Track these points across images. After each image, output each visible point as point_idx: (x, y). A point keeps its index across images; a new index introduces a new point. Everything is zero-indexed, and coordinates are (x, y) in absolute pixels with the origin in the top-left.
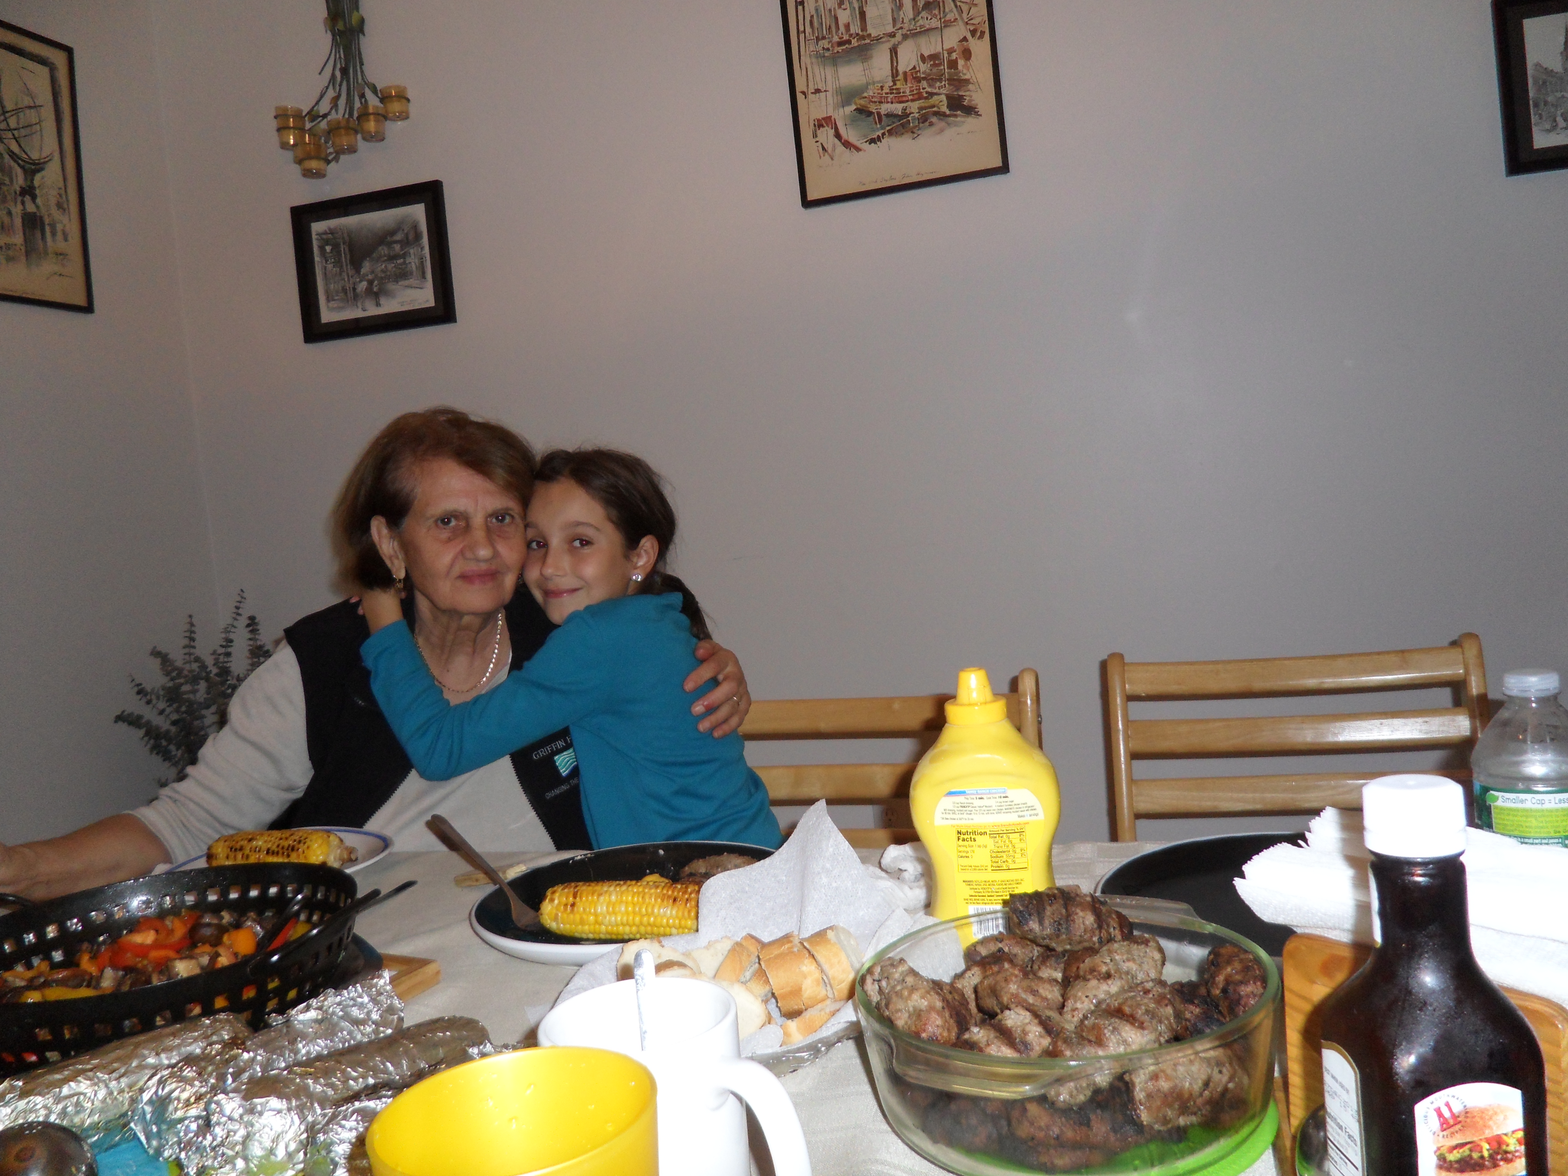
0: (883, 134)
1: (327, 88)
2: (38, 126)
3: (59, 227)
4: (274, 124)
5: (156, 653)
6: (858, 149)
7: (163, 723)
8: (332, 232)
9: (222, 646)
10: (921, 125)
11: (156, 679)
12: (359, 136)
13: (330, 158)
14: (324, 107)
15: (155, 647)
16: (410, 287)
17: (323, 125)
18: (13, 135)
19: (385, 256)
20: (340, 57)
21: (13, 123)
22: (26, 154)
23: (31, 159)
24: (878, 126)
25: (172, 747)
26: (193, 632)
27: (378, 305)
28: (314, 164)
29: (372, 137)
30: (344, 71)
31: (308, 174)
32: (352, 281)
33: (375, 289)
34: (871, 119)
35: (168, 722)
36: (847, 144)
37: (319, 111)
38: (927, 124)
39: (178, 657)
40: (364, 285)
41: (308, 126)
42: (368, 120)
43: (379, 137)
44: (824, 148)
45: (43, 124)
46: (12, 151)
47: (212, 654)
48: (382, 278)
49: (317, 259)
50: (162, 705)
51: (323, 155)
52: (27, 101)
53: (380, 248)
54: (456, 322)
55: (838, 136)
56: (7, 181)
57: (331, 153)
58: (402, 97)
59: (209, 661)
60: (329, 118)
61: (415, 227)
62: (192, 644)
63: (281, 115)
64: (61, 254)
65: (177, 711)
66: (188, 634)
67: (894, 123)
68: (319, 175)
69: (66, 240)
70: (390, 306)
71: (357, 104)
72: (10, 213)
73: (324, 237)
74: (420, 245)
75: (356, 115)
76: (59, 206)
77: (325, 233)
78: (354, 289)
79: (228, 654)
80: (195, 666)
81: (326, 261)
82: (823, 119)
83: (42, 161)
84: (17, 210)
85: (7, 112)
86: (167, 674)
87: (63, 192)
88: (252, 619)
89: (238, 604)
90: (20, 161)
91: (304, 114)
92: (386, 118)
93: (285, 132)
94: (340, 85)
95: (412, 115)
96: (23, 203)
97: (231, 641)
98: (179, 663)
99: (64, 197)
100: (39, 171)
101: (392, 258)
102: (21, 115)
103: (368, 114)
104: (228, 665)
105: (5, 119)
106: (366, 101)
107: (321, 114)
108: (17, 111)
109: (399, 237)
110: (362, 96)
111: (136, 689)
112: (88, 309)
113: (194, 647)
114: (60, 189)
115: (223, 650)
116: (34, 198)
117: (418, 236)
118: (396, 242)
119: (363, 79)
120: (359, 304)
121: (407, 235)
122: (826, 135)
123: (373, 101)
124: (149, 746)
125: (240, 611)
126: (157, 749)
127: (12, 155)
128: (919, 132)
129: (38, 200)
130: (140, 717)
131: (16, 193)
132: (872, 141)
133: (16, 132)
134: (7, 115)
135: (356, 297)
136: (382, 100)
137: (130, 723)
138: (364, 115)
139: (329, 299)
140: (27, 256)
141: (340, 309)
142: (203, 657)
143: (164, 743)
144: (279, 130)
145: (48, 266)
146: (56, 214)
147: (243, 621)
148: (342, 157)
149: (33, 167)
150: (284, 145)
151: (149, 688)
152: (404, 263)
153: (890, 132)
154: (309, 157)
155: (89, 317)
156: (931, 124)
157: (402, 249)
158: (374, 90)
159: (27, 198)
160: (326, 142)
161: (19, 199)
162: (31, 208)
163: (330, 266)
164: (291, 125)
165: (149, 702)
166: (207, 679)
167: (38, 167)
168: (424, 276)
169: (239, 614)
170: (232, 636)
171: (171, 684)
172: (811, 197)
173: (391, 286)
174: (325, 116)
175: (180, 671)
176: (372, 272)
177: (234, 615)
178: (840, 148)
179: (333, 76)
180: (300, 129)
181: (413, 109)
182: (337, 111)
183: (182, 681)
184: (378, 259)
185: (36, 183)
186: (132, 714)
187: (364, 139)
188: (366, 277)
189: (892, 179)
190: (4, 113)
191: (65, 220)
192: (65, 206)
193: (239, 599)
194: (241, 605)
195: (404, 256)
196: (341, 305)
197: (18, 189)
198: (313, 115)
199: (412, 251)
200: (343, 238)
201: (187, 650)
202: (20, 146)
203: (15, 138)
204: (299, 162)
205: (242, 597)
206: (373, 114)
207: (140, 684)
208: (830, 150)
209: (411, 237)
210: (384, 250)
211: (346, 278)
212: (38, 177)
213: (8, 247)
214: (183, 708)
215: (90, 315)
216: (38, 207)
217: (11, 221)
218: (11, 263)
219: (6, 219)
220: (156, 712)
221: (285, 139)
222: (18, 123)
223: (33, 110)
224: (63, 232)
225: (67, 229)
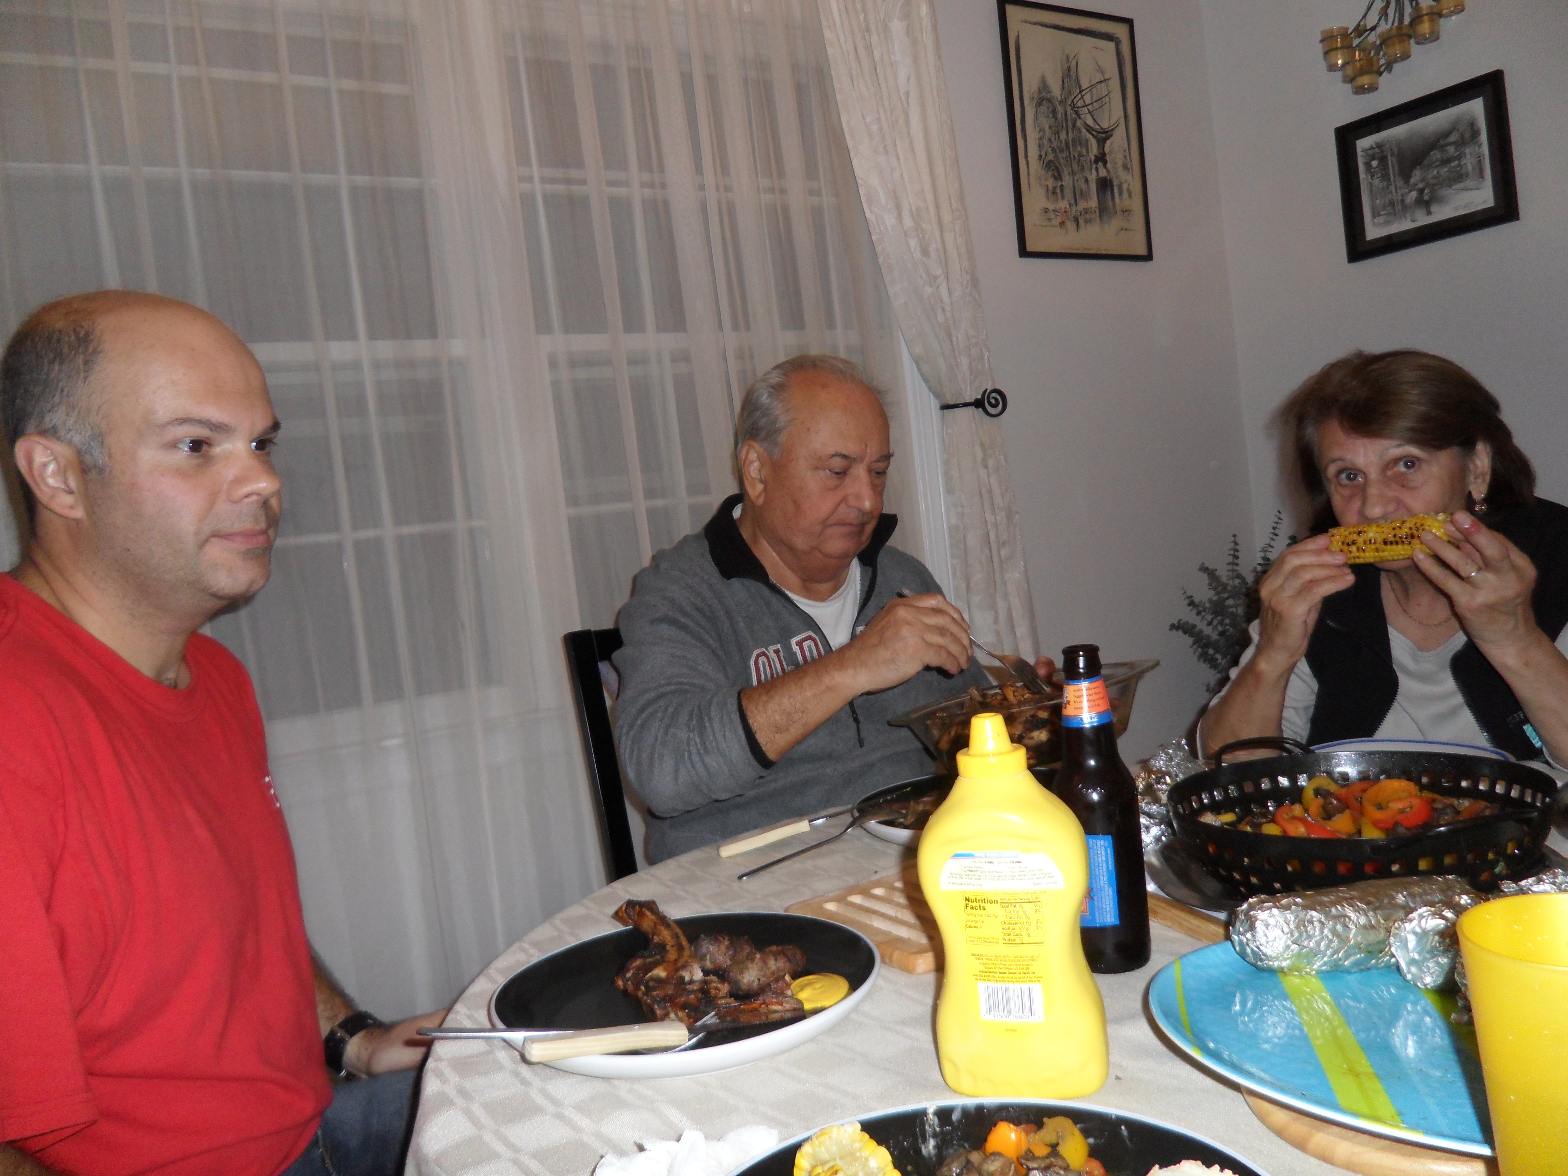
2: (1107, 97)
3: (1125, 186)
4: (1319, 49)
5: (1204, 569)
7: (1210, 633)
8: (1379, 145)
9: (1261, 565)
11: (1204, 593)
12: (1412, 41)
13: (1382, 70)
14: (1371, 21)
15: (1204, 563)
16: (1466, 189)
17: (1373, 38)
18: (1088, 110)
19: (1437, 161)
21: (1088, 99)
22: (1099, 125)
23: (1102, 129)
25: (1219, 656)
26: (1237, 550)
27: (1429, 213)
28: (1365, 80)
29: (1426, 39)
31: (1360, 90)
32: (1400, 192)
33: (1426, 198)
35: (1215, 633)
37: (1366, 25)
39: (1223, 573)
40: (1414, 194)
41: (1356, 42)
42: (1422, 22)
43: (1434, 37)
45: (1112, 95)
46: (1087, 125)
47: (1252, 572)
48: (1434, 185)
49: (1363, 176)
50: (1209, 617)
51: (1375, 68)
52: (1099, 77)
53: (1432, 153)
54: (1519, 219)
56: (1084, 152)
57: (1382, 65)
59: (1248, 579)
60: (1379, 30)
61: (1472, 125)
62: (1236, 561)
63: (1328, 38)
64: (1126, 211)
65: (1221, 623)
66: (1232, 552)
68: (1373, 88)
69: (1130, 196)
70: (1442, 213)
71: (1409, 9)
72: (1087, 180)
73: (1370, 152)
74: (1477, 143)
75: (1407, 21)
76: (1125, 167)
77: (1372, 148)
78: (1403, 201)
80: (1237, 581)
81: (1372, 176)
83: (1110, 129)
84: (1092, 177)
85: (1083, 90)
86: (1214, 589)
89: (1275, 525)
90: (1094, 132)
91: (1349, 32)
92: (1440, 15)
93: (1333, 53)
95: (1466, 7)
96: (1097, 169)
98: (1224, 579)
99: (1128, 156)
100: (1108, 138)
101: (1445, 162)
102: (1094, 90)
103: (1423, 15)
105: (1082, 97)
106: (1417, 3)
107: (1368, 28)
108: (1092, 87)
109: (1453, 138)
111: (1187, 601)
112: (1148, 256)
113: (1237, 565)
114: (1125, 151)
116: (1105, 163)
117: (1475, 134)
118: (1450, 144)
120: (1408, 216)
121: (1462, 136)
123: (1426, 2)
124: (1197, 654)
125: (1277, 531)
126: (1204, 657)
127: (1089, 129)
129: (1109, 165)
130: (1194, 626)
131: (1091, 161)
133: (1090, 107)
134: (1084, 93)
135: (1405, 208)
137: (1185, 632)
138: (1416, 19)
139: (1375, 214)
140: (1100, 216)
141: (1388, 223)
142: (1243, 574)
143: (1211, 651)
144: (1326, 53)
145: (1116, 223)
146: (1124, 176)
148: (1397, 67)
149: (1103, 135)
150: (1333, 68)
151: (1197, 600)
152: (1459, 165)
154: (1362, 72)
155: (1149, 264)
157: (1456, 150)
159: (1100, 165)
160: (1377, 54)
161: (1094, 166)
162: (1103, 173)
163: (1376, 181)
164: (1339, 45)
165: (1199, 613)
166: (1247, 595)
167: (1108, 134)
168: (1481, 175)
169: (1276, 535)
170: (1269, 555)
171: (1215, 598)
173: (1444, 192)
174: (1373, 28)
175: (1225, 586)
176: (1423, 180)
177: (1271, 535)
180: (1348, 47)
182: (1386, 20)
183: (1226, 595)
184: (1430, 166)
185: (1107, 150)
186: (1187, 623)
187: (1418, 43)
188: (1417, 187)
190: (1081, 92)
191: (1129, 178)
192: (1129, 166)
193: (1276, 519)
194: (1278, 526)
195: (1459, 158)
196: (1388, 219)
197: (1093, 158)
198: (1360, 30)
199: (1467, 151)
200: (1392, 150)
201: (1230, 567)
202: (1094, 119)
203: (1090, 112)
204: (1351, 80)
205: (1280, 519)
206: (1426, 15)
207: (1191, 597)
209: (1467, 135)
210: (1436, 155)
211: (1394, 191)
212: (1108, 142)
213: (1086, 211)
214: (1227, 621)
215: (1150, 262)
216: (1108, 171)
217: (1088, 187)
218: (1088, 225)
219: (1084, 186)
220: (1205, 623)
221: (1333, 61)
222: (1092, 99)
223: (1103, 84)
224: (1128, 190)
225: (1131, 187)
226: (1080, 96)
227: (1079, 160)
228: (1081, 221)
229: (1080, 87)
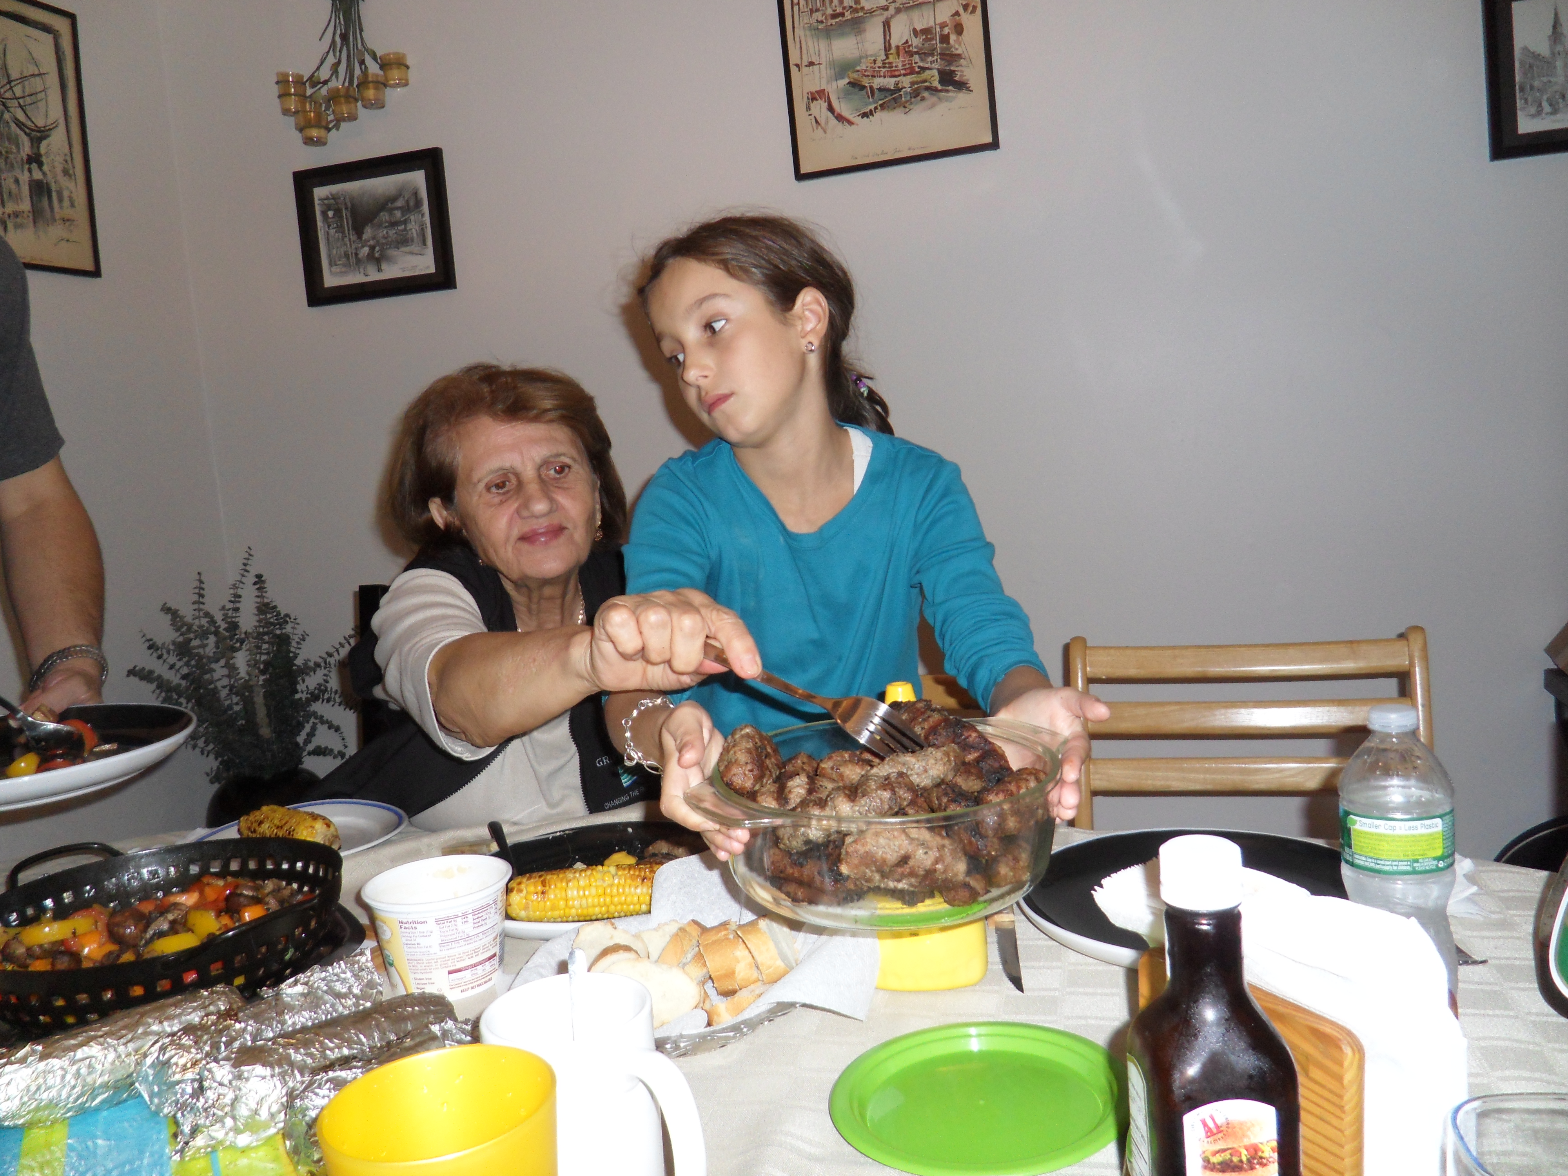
0: (876, 108)
1: (328, 52)
2: (42, 95)
3: (66, 194)
4: (275, 90)
5: (166, 609)
6: (850, 123)
7: (174, 678)
8: (334, 197)
9: (231, 601)
10: (913, 100)
11: (166, 634)
12: (359, 104)
13: (331, 126)
14: (324, 73)
15: (165, 604)
16: (411, 253)
17: (324, 91)
18: (19, 104)
19: (386, 222)
20: (340, 22)
21: (18, 91)
22: (33, 122)
23: (36, 126)
24: (871, 100)
25: (183, 701)
26: (202, 589)
27: (380, 270)
28: (315, 133)
29: (372, 104)
30: (344, 37)
31: (309, 141)
32: (353, 247)
33: (377, 255)
34: (864, 92)
35: (179, 676)
36: (840, 118)
37: (319, 77)
38: (919, 98)
39: (187, 612)
40: (366, 250)
41: (309, 92)
42: (368, 88)
43: (379, 104)
44: (817, 122)
45: (49, 92)
46: (16, 119)
47: (220, 610)
48: (383, 244)
49: (320, 223)
50: (172, 659)
51: (324, 124)
52: (33, 70)
53: (382, 214)
54: (455, 288)
55: (831, 109)
56: (14, 149)
57: (332, 121)
58: (400, 63)
59: (218, 617)
60: (330, 84)
61: (416, 194)
62: (201, 600)
63: (282, 81)
64: (68, 220)
65: (187, 664)
66: (197, 591)
67: (886, 97)
68: (320, 143)
69: (72, 205)
70: (391, 272)
71: (357, 72)
72: (17, 181)
73: (326, 202)
74: (420, 212)
75: (356, 83)
76: (66, 172)
77: (327, 198)
78: (356, 254)
79: (237, 610)
80: (204, 621)
81: (329, 226)
82: (817, 92)
83: (48, 128)
84: (24, 178)
85: (12, 81)
86: (178, 630)
87: (69, 159)
88: (259, 576)
89: (246, 561)
90: (27, 130)
91: (305, 80)
92: (385, 85)
93: (286, 99)
94: (340, 51)
95: (410, 82)
96: (30, 171)
97: (240, 597)
98: (189, 619)
99: (69, 162)
100: (45, 138)
101: (393, 224)
102: (26, 83)
103: (369, 82)
104: (237, 620)
105: (11, 88)
106: (366, 67)
107: (322, 80)
108: (23, 78)
109: (400, 203)
110: (362, 62)
111: (147, 644)
112: (96, 273)
113: (203, 604)
114: (66, 155)
115: (231, 606)
116: (40, 165)
117: (418, 204)
118: (397, 208)
119: (362, 44)
120: (362, 270)
121: (407, 202)
122: (819, 108)
123: (373, 68)
124: (161, 699)
125: (248, 568)
127: (20, 125)
128: (911, 107)
129: (45, 168)
130: (151, 672)
131: (23, 161)
132: (865, 115)
133: (21, 101)
134: (13, 84)
135: (359, 261)
136: (382, 67)
137: (142, 678)
138: (364, 83)
139: (332, 263)
140: (35, 222)
141: (343, 273)
142: (212, 612)
143: (175, 696)
144: (280, 97)
145: (56, 231)
146: (64, 181)
147: (250, 579)
148: (343, 125)
149: (38, 134)
150: (286, 112)
151: (159, 643)
152: (405, 230)
153: (882, 106)
154: (312, 124)
155: (97, 282)
156: (923, 99)
157: (403, 215)
158: (374, 57)
159: (34, 166)
160: (327, 109)
161: (27, 166)
162: (37, 175)
163: (332, 232)
164: (293, 91)
165: (160, 657)
166: (216, 633)
167: (43, 134)
168: (424, 243)
169: (246, 571)
170: (240, 592)
171: (181, 639)
172: (803, 170)
173: (392, 252)
174: (325, 82)
175: (190, 626)
176: (374, 238)
177: (242, 572)
178: (833, 121)
179: (333, 42)
180: (301, 95)
181: (412, 75)
182: (337, 77)
183: (192, 636)
184: (380, 226)
185: (43, 150)
186: (143, 669)
187: (365, 106)
188: (368, 243)
189: (883, 153)
190: (9, 82)
191: (71, 185)
192: (71, 172)
193: (247, 556)
194: (249, 562)
195: (405, 222)
196: (344, 269)
197: (25, 157)
198: (314, 82)
199: (412, 218)
200: (346, 204)
201: (196, 606)
202: (27, 115)
203: (21, 107)
204: (301, 130)
205: (250, 555)
206: (372, 82)
207: (151, 640)
208: (823, 124)
209: (412, 203)
210: (384, 216)
211: (348, 243)
212: (44, 144)
213: (16, 215)
214: (193, 663)
215: (98, 280)
216: (44, 174)
217: (19, 190)
218: (19, 231)
219: (13, 187)
220: (167, 666)
221: (287, 107)
222: (24, 92)
223: (37, 78)
224: (70, 198)
225: (74, 195)
226: (8, 86)
227: (7, 158)
228: (10, 225)
229: (8, 76)
